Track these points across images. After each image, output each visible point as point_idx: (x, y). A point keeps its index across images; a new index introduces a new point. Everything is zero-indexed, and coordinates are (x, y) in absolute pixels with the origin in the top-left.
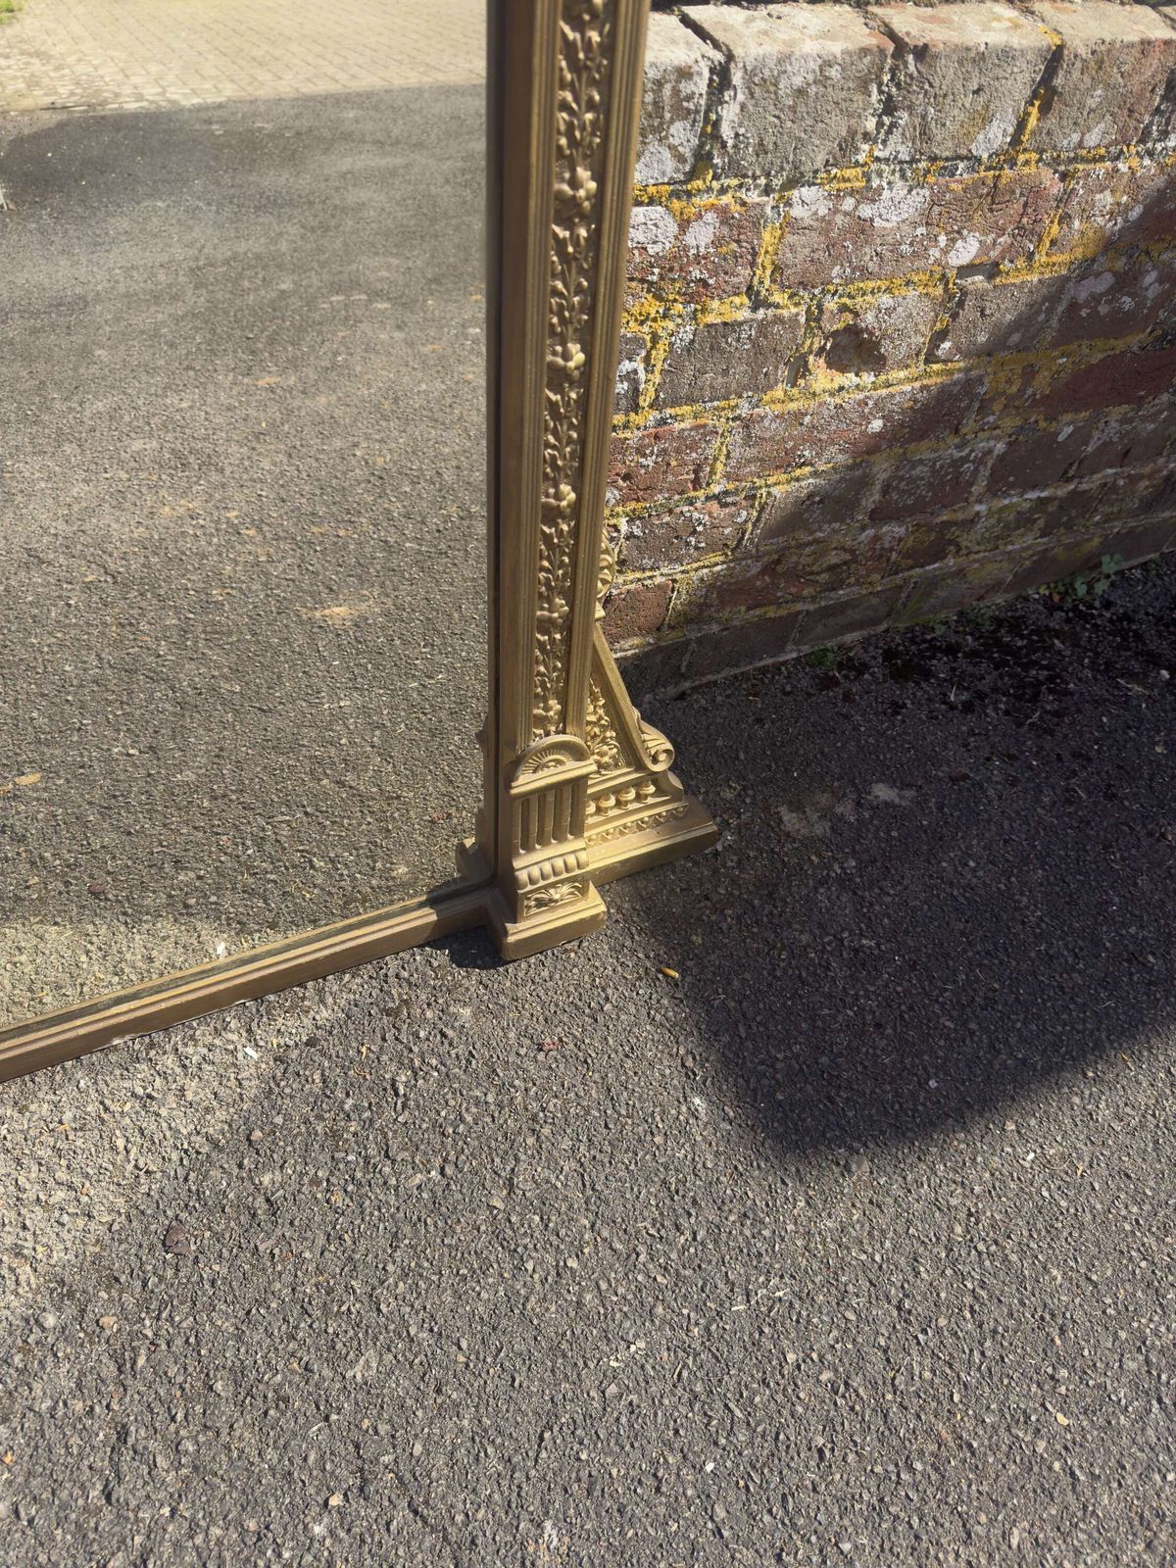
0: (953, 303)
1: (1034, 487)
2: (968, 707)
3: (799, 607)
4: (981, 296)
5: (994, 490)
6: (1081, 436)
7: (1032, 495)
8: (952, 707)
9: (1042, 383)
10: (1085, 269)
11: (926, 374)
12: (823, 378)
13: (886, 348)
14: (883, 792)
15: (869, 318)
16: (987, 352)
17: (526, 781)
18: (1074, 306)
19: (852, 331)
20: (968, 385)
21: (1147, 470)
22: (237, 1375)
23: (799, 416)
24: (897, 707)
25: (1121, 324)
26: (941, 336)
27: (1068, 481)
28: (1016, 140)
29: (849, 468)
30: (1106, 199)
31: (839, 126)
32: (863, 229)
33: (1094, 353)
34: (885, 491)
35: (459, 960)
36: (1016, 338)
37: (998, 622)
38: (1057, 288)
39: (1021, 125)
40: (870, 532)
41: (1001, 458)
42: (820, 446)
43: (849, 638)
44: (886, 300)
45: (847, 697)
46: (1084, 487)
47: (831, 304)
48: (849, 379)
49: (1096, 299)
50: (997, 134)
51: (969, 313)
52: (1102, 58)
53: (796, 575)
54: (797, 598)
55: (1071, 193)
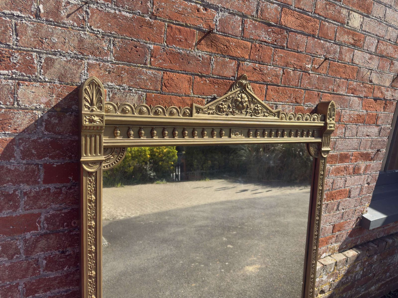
0: (331, 285)
4: (333, 283)
6: (346, 295)
9: (341, 291)
10: (343, 278)
11: (329, 293)
12: (319, 296)
13: (325, 291)
15: (323, 289)
16: (335, 289)
18: (342, 282)
19: (322, 290)
20: (333, 293)
25: (347, 283)
26: (330, 288)
28: (334, 269)
30: (343, 272)
31: (320, 273)
32: (322, 280)
33: (345, 286)
36: (337, 287)
38: (340, 281)
39: (334, 268)
44: (325, 286)
47: (320, 288)
48: (322, 295)
49: (344, 281)
50: (333, 269)
51: (332, 286)
52: (340, 261)
55: (340, 272)
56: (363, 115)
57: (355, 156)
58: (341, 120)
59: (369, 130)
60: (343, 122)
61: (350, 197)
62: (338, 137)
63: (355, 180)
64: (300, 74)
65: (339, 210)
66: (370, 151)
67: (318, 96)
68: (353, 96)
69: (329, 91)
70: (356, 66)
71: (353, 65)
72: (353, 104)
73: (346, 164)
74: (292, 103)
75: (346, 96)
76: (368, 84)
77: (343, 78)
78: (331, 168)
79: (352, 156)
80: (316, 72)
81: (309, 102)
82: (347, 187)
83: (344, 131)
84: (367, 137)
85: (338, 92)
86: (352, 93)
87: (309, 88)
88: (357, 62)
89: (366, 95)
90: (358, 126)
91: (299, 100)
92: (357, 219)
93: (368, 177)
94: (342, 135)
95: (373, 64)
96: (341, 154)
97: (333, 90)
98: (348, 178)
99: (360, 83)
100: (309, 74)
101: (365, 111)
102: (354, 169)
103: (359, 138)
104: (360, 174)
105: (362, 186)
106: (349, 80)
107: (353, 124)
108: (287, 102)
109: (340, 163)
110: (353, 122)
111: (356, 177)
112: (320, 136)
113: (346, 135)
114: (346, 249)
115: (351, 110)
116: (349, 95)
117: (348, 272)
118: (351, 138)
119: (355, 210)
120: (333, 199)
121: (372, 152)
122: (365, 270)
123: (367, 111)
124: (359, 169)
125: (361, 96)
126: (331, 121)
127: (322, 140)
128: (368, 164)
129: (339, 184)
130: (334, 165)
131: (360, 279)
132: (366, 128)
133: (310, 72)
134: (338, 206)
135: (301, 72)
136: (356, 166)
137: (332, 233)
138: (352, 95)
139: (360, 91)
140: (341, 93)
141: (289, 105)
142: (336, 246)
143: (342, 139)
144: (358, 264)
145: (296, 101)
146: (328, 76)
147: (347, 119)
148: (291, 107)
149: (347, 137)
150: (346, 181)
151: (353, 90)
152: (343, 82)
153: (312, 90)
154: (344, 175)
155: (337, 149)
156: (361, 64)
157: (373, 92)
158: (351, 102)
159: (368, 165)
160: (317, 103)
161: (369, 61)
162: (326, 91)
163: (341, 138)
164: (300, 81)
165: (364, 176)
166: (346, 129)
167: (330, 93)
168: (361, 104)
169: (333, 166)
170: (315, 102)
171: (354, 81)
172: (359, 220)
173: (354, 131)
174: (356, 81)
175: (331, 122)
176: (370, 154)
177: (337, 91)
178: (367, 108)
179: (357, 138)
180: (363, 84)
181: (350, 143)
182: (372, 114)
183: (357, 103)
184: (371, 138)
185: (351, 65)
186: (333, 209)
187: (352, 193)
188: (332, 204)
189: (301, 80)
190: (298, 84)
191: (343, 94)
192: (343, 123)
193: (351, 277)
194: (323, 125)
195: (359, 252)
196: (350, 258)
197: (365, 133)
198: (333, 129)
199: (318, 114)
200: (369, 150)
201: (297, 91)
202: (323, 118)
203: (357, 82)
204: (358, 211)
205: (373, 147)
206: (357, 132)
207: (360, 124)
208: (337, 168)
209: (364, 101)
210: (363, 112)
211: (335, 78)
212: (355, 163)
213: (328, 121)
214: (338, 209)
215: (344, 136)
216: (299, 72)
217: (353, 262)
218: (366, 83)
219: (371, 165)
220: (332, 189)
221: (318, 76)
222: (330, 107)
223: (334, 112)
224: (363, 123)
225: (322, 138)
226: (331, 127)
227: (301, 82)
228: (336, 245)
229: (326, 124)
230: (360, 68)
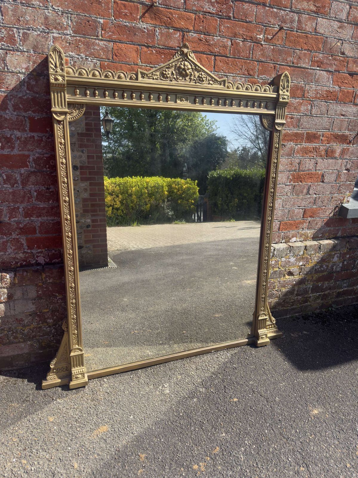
0: (301, 269)
1: (318, 293)
2: (315, 323)
3: (288, 308)
4: (304, 268)
5: (312, 292)
6: (322, 285)
7: (318, 294)
8: (313, 323)
9: (314, 278)
10: (316, 265)
11: (299, 277)
12: (287, 277)
13: (294, 273)
14: (305, 332)
15: (291, 270)
16: (307, 274)
17: (260, 318)
18: (316, 269)
19: (290, 272)
20: (305, 278)
21: (335, 291)
22: (237, 382)
23: (285, 281)
24: (305, 323)
25: (322, 271)
26: (300, 272)
27: (323, 292)
28: (304, 253)
29: (292, 288)
30: (316, 258)
31: (285, 253)
32: (289, 262)
33: (320, 275)
34: (297, 291)
35: (251, 347)
36: (309, 273)
37: (318, 314)
38: (313, 268)
39: (304, 252)
40: (296, 297)
41: (312, 288)
42: (288, 285)
43: (297, 314)
44: (293, 268)
45: (297, 322)
46: (325, 293)
47: (287, 269)
48: (290, 277)
49: (318, 268)
50: (302, 253)
51: (303, 270)
52: (311, 246)
53: (287, 303)
54: (288, 306)
55: (311, 258)
56: (335, 91)
57: (327, 137)
58: (305, 96)
59: (344, 109)
60: (308, 98)
61: (323, 182)
62: (302, 114)
63: (329, 164)
64: (251, 45)
65: (310, 194)
66: (347, 133)
67: (274, 68)
68: (319, 70)
69: (287, 63)
70: (320, 36)
71: (317, 35)
72: (320, 79)
73: (315, 144)
74: (244, 75)
75: (310, 69)
76: (339, 56)
77: (305, 50)
78: (296, 147)
79: (323, 136)
80: (270, 43)
81: (264, 74)
82: (319, 170)
83: (310, 108)
84: (342, 117)
85: (299, 65)
86: (318, 67)
87: (263, 59)
88: (322, 32)
89: (337, 69)
90: (328, 103)
91: (251, 73)
92: (335, 209)
93: (347, 162)
94: (307, 112)
95: (344, 33)
96: (308, 133)
97: (293, 62)
98: (320, 160)
99: (328, 55)
100: (262, 45)
101: (338, 87)
102: (326, 151)
103: (330, 117)
104: (335, 158)
105: (339, 172)
106: (313, 52)
107: (322, 101)
108: (238, 74)
109: (308, 143)
110: (321, 98)
111: (330, 161)
112: (275, 109)
113: (313, 113)
114: (322, 238)
115: (317, 85)
116: (314, 68)
117: (323, 261)
118: (320, 117)
119: (332, 198)
120: (301, 182)
121: (350, 135)
122: (345, 263)
123: (340, 87)
124: (333, 152)
125: (330, 69)
126: (284, 92)
127: (275, 112)
128: (345, 147)
129: (307, 166)
130: (300, 144)
131: (339, 271)
132: (339, 107)
133: (263, 43)
134: (308, 190)
135: (252, 43)
136: (329, 148)
137: (303, 217)
138: (318, 68)
139: (329, 64)
140: (304, 66)
141: (240, 77)
142: (310, 233)
143: (308, 117)
144: (335, 254)
145: (248, 73)
146: (286, 48)
147: (313, 95)
148: (243, 79)
149: (315, 115)
150: (317, 164)
151: (319, 63)
152: (305, 54)
153: (267, 63)
154: (313, 157)
155: (303, 127)
156: (327, 34)
157: (347, 66)
158: (317, 76)
159: (345, 149)
160: (273, 76)
161: (338, 30)
162: (283, 64)
163: (306, 115)
164: (251, 52)
165: (341, 160)
166: (312, 106)
167: (290, 66)
168: (331, 79)
169: (299, 146)
170: (271, 75)
171: (319, 53)
172: (337, 209)
173: (324, 109)
174: (322, 53)
175: (284, 94)
176: (347, 136)
177: (298, 64)
178: (339, 84)
179: (327, 117)
180: (332, 56)
181: (319, 122)
182: (348, 91)
183: (326, 78)
184: (348, 119)
185: (314, 35)
186: (302, 192)
187: (325, 178)
188: (300, 186)
189: (253, 52)
190: (249, 55)
191: (307, 67)
192: (308, 99)
193: (327, 266)
194: (275, 96)
195: (336, 242)
196: (323, 245)
197: (338, 112)
198: (286, 100)
199: (270, 86)
200: (347, 132)
201: (249, 63)
202: (276, 90)
203: (323, 54)
204: (336, 199)
205: (351, 129)
206: (328, 110)
207: (332, 102)
208: (304, 148)
209: (334, 76)
210: (334, 88)
211: (294, 49)
212: (327, 145)
213: (281, 92)
214: (308, 193)
215: (311, 114)
216: (250, 43)
217: (328, 250)
218: (337, 56)
219: (350, 149)
220: (299, 170)
221: (272, 47)
222: (282, 78)
223: (289, 83)
224: (336, 101)
225: (276, 111)
226: (284, 99)
227: (252, 54)
228: (309, 231)
229: (278, 95)
230: (327, 38)
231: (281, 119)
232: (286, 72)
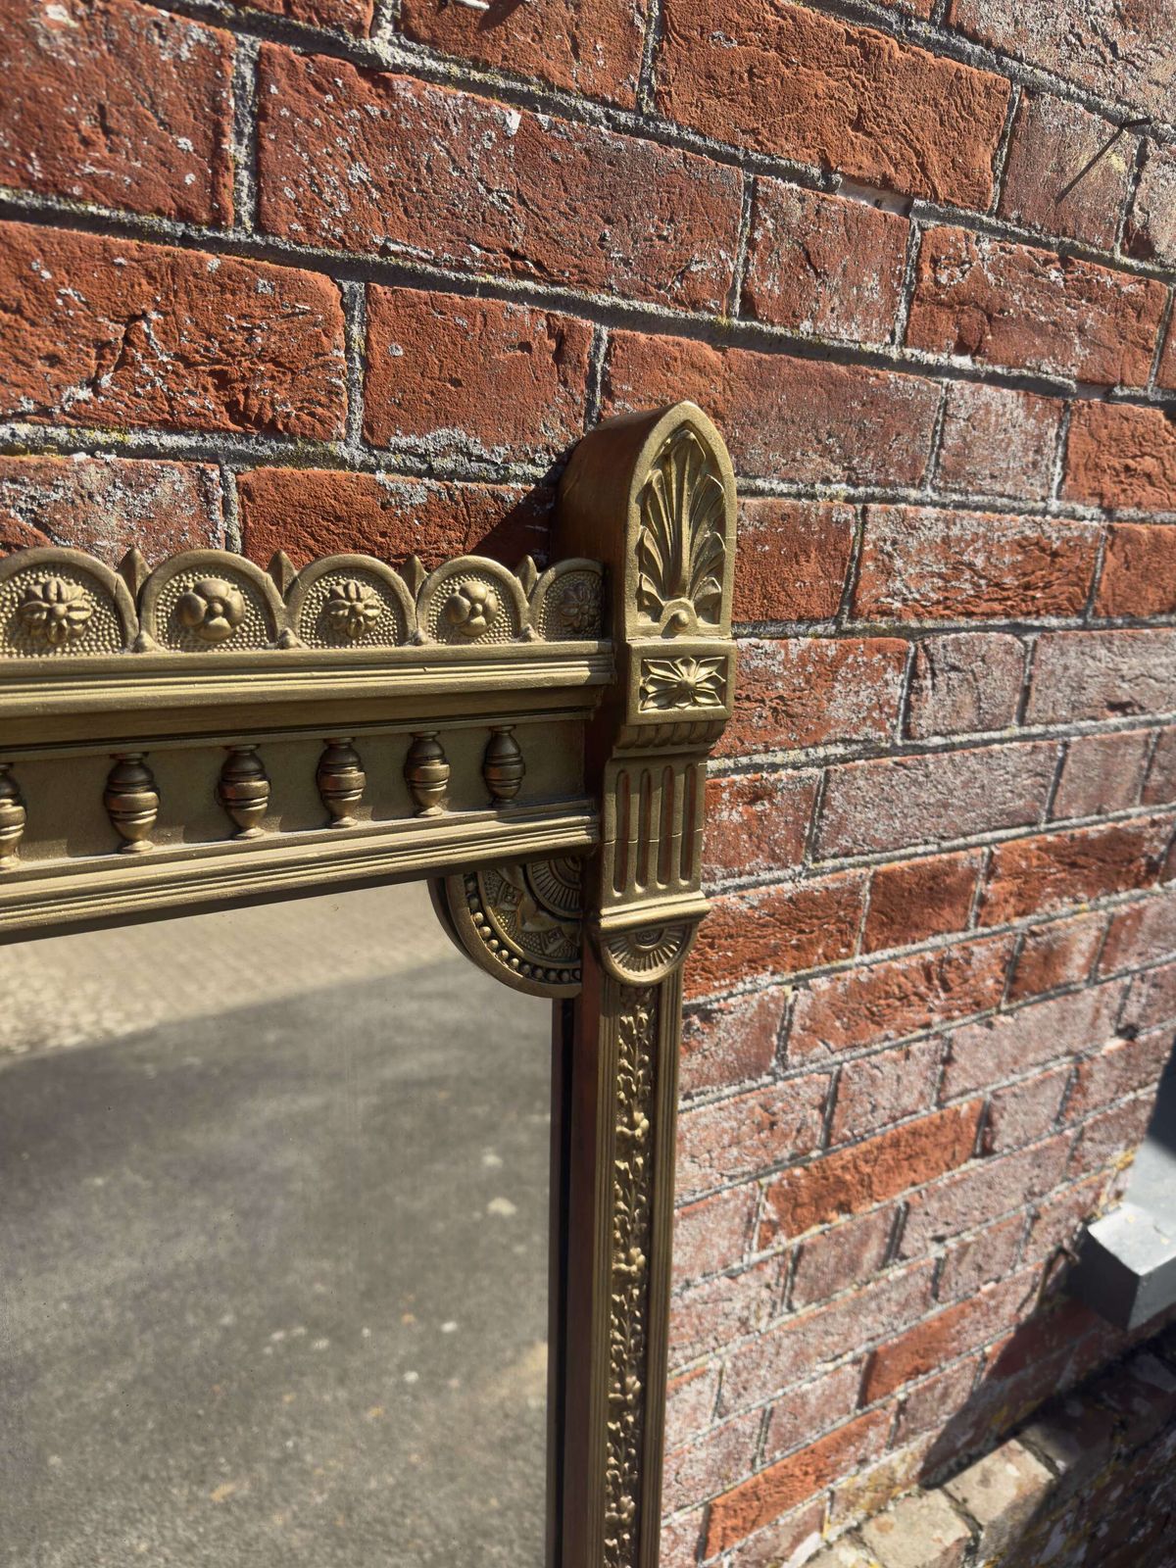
56: (1075, 545)
57: (1016, 874)
58: (864, 599)
59: (1131, 665)
60: (885, 612)
61: (987, 1152)
62: (840, 750)
63: (1023, 1041)
64: (214, 58)
65: (904, 1258)
66: (1137, 815)
67: (559, 356)
68: (973, 377)
69: (695, 305)
70: (982, 62)
71: (958, 54)
72: (979, 451)
73: (938, 940)
74: (171, 428)
75: (904, 366)
76: (1111, 263)
77: (857, 184)
78: (803, 1000)
79: (991, 874)
80: (485, 67)
81: (449, 421)
82: (964, 1093)
83: (897, 692)
84: (1115, 719)
85: (806, 326)
86: (961, 349)
87: (413, 251)
88: (1001, 31)
89: (1095, 373)
90: (1029, 638)
91: (279, 399)
92: (1050, 1264)
93: (1126, 991)
94: (878, 725)
95: (1158, 74)
96: (889, 876)
97: (748, 300)
98: (965, 1030)
99: (1041, 253)
100: (373, 69)
101: (1095, 511)
102: (1012, 965)
103: (1042, 736)
104: (1067, 990)
105: (1078, 1059)
106: (923, 213)
107: (986, 629)
108: (85, 419)
109: (884, 945)
110: (984, 607)
111: (1034, 1014)
112: (587, 792)
113: (924, 723)
114: (973, 1451)
115: (960, 506)
116: (930, 358)
118: (975, 744)
119: (1036, 1218)
120: (844, 1208)
121: (1154, 823)
122: (1104, 1530)
123: (1109, 512)
124: (1052, 956)
125: (1050, 371)
126: (675, 626)
127: (598, 828)
128: (1124, 909)
129: (884, 1099)
130: (826, 973)
132: (1102, 652)
133: (383, 45)
134: (896, 1235)
135: (236, 25)
136: (1030, 942)
137: (863, 1402)
138: (963, 362)
139: (1040, 329)
140: (848, 334)
141: (122, 450)
142: (903, 1461)
143: (888, 761)
144: (1054, 1523)
145: (231, 407)
146: (667, 141)
147: (926, 587)
148: (176, 479)
149: (937, 740)
150: (948, 1061)
151: (973, 318)
152: (855, 228)
153: (467, 289)
154: (927, 1025)
155: (844, 841)
156: (1040, 55)
157: (1163, 346)
158: (952, 428)
159: (1122, 920)
160: (557, 435)
161: (1115, 31)
162: (651, 307)
163: (872, 750)
164: (236, 150)
165: (1095, 992)
166: (914, 674)
167: (720, 337)
168: (1052, 451)
169: (822, 984)
170: (524, 429)
171: (971, 223)
172: (1061, 1264)
173: (1001, 686)
174: (992, 230)
175: (680, 640)
176: (1134, 840)
177: (793, 318)
178: (1108, 485)
179: (1024, 738)
180: (1065, 262)
181: (965, 785)
182: (1157, 536)
183: (1018, 439)
184: (1149, 724)
185: (928, 44)
186: (854, 1265)
187: (1002, 1124)
188: (837, 1237)
189: (257, 147)
190: (214, 187)
191: (870, 347)
192: (882, 623)
194: (580, 672)
195: (1061, 1464)
196: (993, 1523)
197: (1093, 693)
198: (706, 706)
200: (1132, 811)
201: (225, 282)
202: (585, 604)
203: (1005, 234)
204: (1055, 1214)
205: (1160, 789)
206: (1026, 691)
207: (1054, 622)
208: (859, 989)
209: (1078, 426)
210: (1072, 515)
211: (748, 165)
212: (1017, 922)
213: (640, 630)
214: (893, 1251)
215: (907, 733)
216: (197, 31)
217: (1018, 1531)
218: (1099, 259)
219: (1150, 913)
220: (827, 1143)
221: (514, 120)
222: (647, 473)
223: (720, 525)
224: (1081, 614)
225: (598, 810)
226: (673, 693)
227: (256, 170)
228: (896, 1455)
229: (617, 659)
230: (1032, 91)
231: (665, 875)
232: (690, 410)
